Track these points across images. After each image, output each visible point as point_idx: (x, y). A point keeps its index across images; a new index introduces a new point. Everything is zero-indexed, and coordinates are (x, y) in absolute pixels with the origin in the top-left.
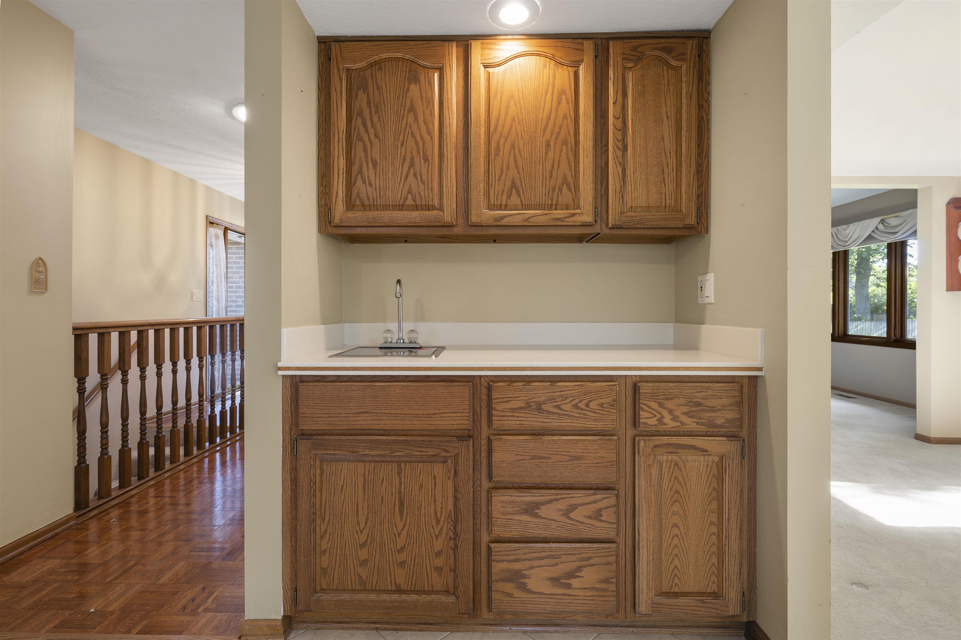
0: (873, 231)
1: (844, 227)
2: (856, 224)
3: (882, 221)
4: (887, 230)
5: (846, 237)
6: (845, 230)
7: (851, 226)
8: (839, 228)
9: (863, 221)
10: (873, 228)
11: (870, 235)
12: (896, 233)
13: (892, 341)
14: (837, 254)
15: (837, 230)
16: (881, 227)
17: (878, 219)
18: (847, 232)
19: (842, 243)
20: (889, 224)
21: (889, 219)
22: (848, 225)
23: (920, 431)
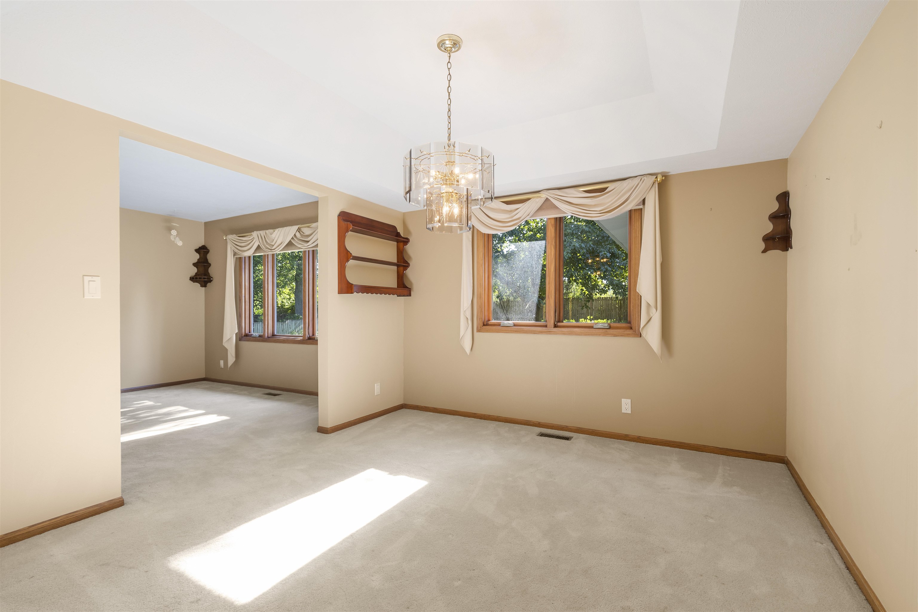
0: (292, 238)
1: (271, 231)
2: (280, 229)
3: (299, 230)
4: (302, 238)
5: (273, 242)
6: (271, 234)
7: (277, 230)
8: (267, 231)
9: (285, 228)
10: (292, 235)
11: (290, 241)
12: (308, 242)
13: (307, 338)
14: (267, 257)
15: (266, 233)
16: (298, 235)
17: (296, 227)
18: (273, 236)
19: (269, 246)
20: (304, 233)
21: (304, 228)
22: (274, 230)
23: (321, 424)
